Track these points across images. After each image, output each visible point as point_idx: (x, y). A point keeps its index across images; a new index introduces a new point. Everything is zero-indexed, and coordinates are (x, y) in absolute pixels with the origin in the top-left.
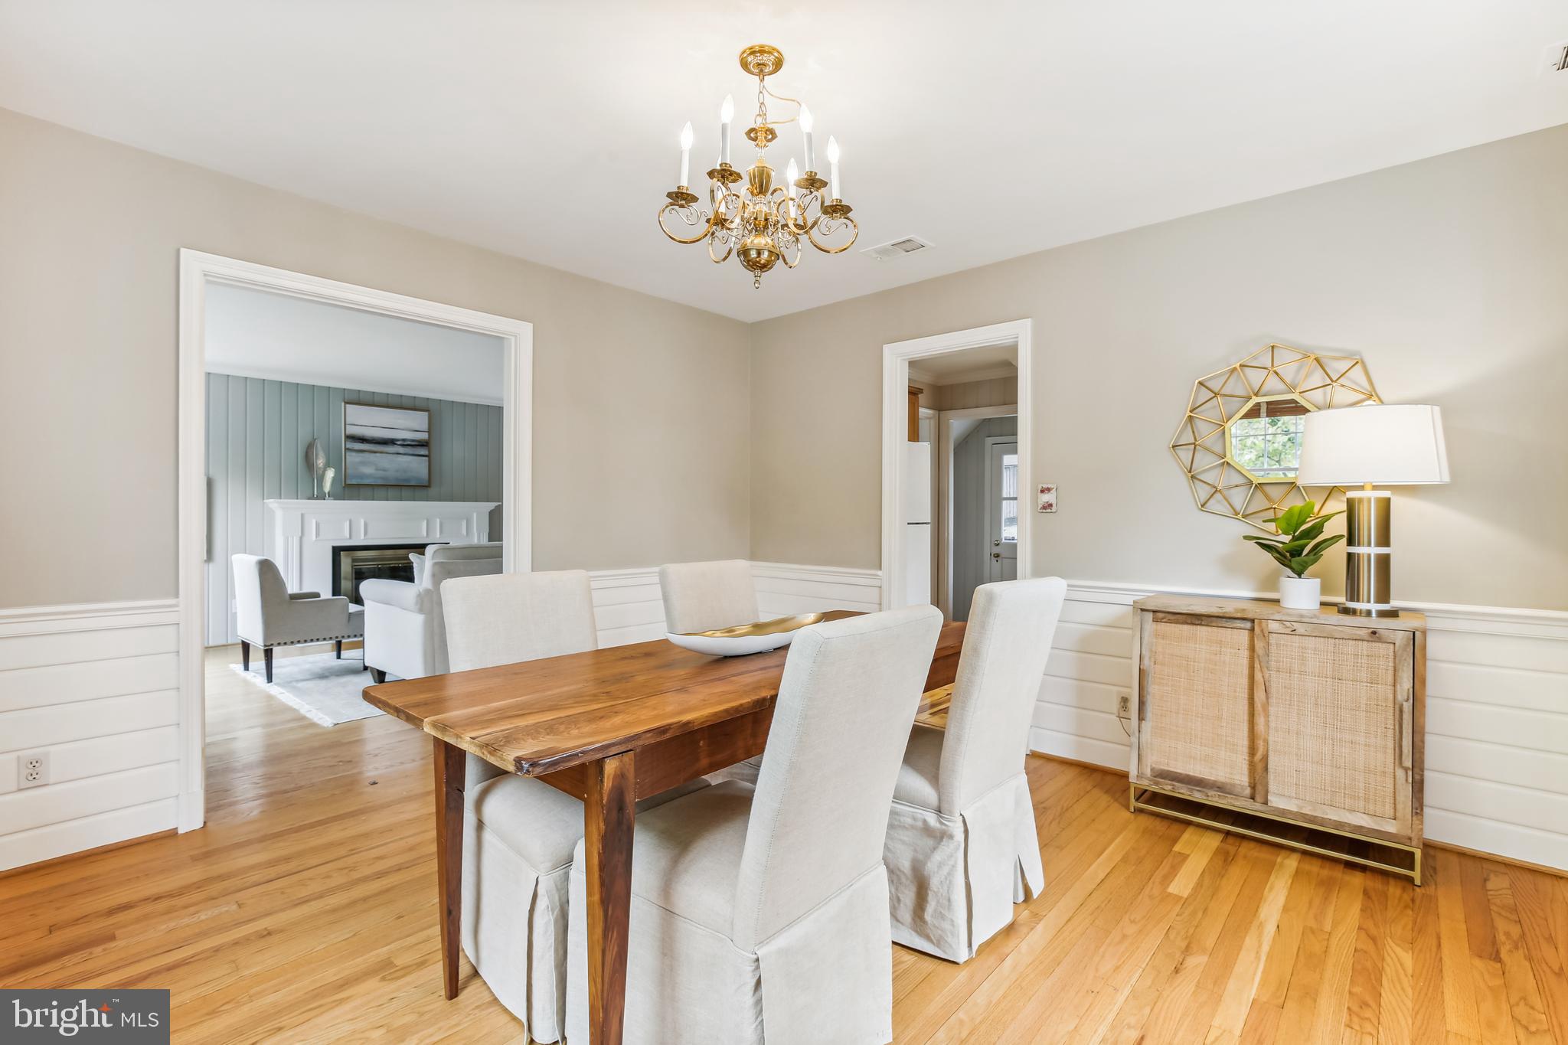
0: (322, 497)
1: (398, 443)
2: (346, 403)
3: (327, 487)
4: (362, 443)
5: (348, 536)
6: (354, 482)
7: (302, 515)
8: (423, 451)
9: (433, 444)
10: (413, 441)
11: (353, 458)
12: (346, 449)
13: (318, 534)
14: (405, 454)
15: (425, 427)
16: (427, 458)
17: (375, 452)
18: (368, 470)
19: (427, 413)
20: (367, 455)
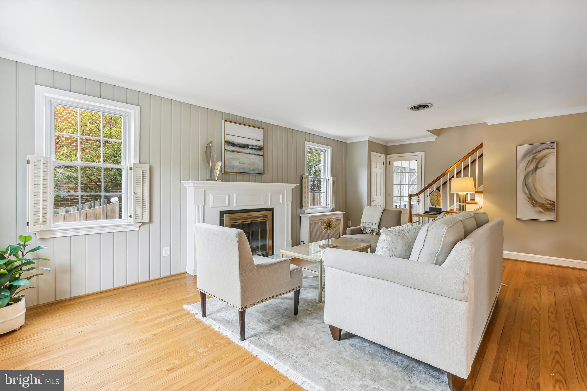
0: (213, 179)
1: (250, 147)
2: (225, 121)
3: (217, 173)
4: (233, 146)
5: (228, 205)
6: (229, 170)
7: (205, 191)
8: (261, 153)
9: (265, 149)
10: (257, 146)
11: (229, 155)
12: (225, 150)
13: (213, 204)
14: (253, 154)
15: (262, 139)
16: (262, 157)
17: (239, 152)
18: (236, 163)
19: (263, 130)
20: (235, 153)
